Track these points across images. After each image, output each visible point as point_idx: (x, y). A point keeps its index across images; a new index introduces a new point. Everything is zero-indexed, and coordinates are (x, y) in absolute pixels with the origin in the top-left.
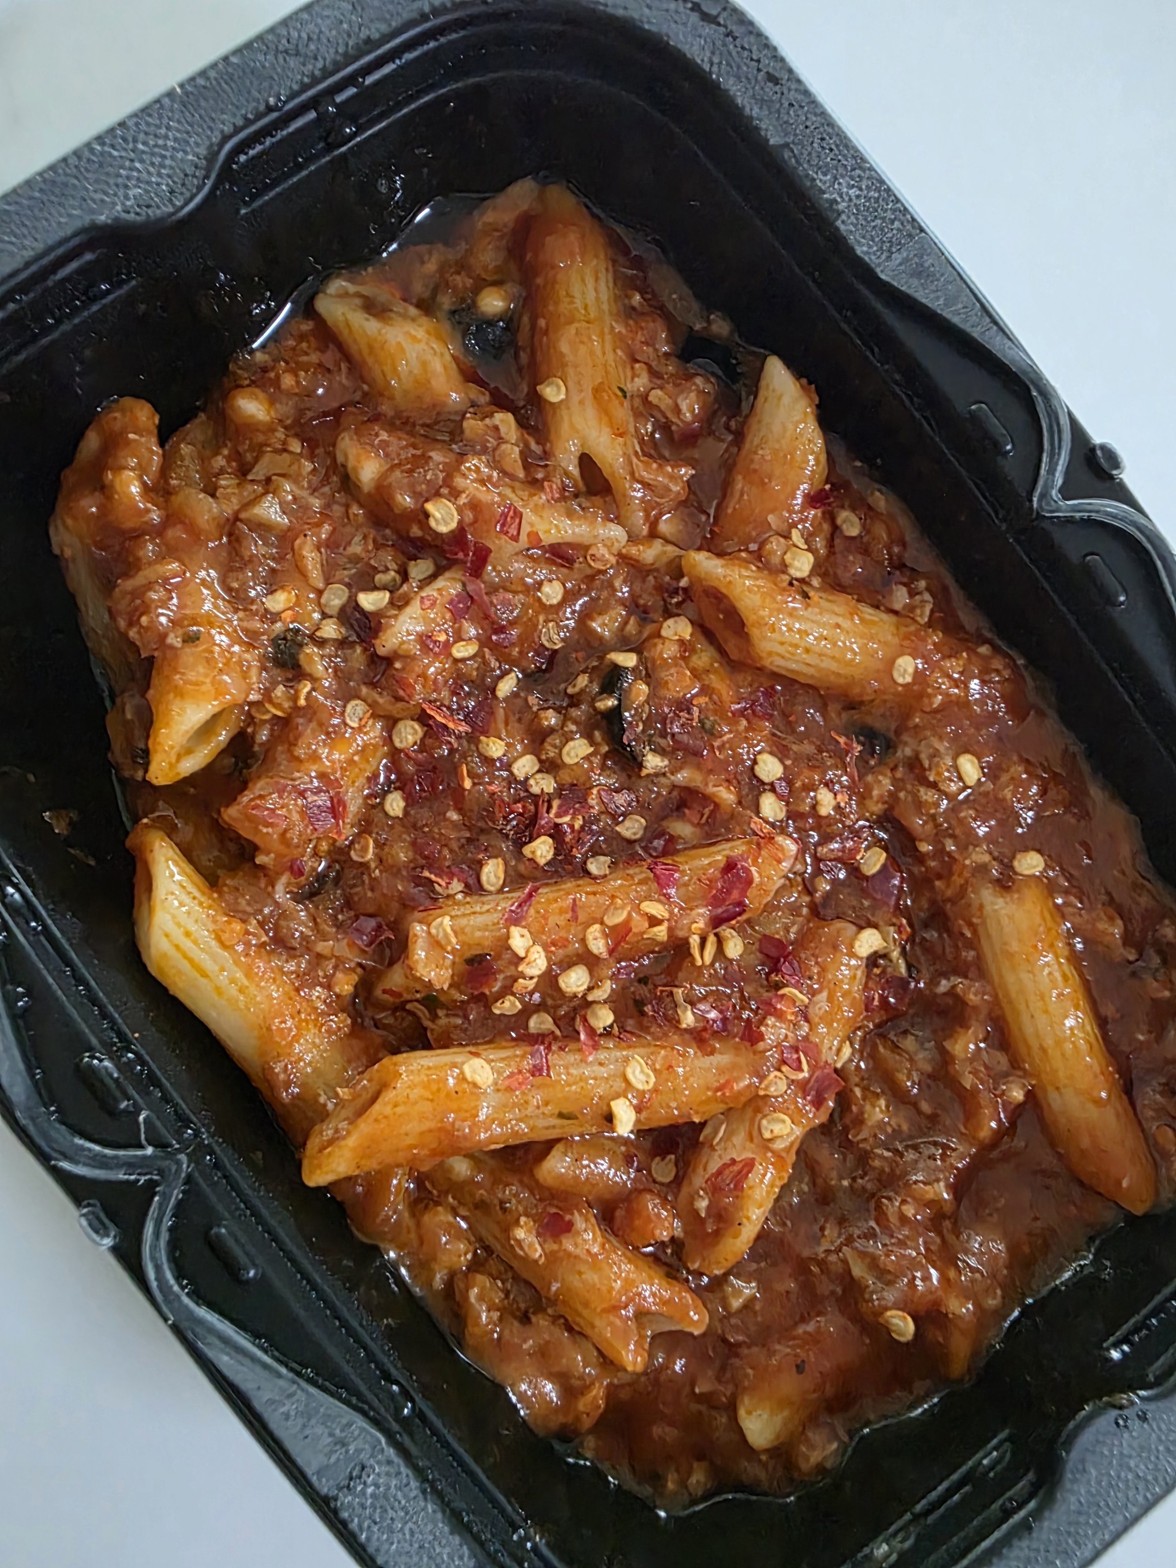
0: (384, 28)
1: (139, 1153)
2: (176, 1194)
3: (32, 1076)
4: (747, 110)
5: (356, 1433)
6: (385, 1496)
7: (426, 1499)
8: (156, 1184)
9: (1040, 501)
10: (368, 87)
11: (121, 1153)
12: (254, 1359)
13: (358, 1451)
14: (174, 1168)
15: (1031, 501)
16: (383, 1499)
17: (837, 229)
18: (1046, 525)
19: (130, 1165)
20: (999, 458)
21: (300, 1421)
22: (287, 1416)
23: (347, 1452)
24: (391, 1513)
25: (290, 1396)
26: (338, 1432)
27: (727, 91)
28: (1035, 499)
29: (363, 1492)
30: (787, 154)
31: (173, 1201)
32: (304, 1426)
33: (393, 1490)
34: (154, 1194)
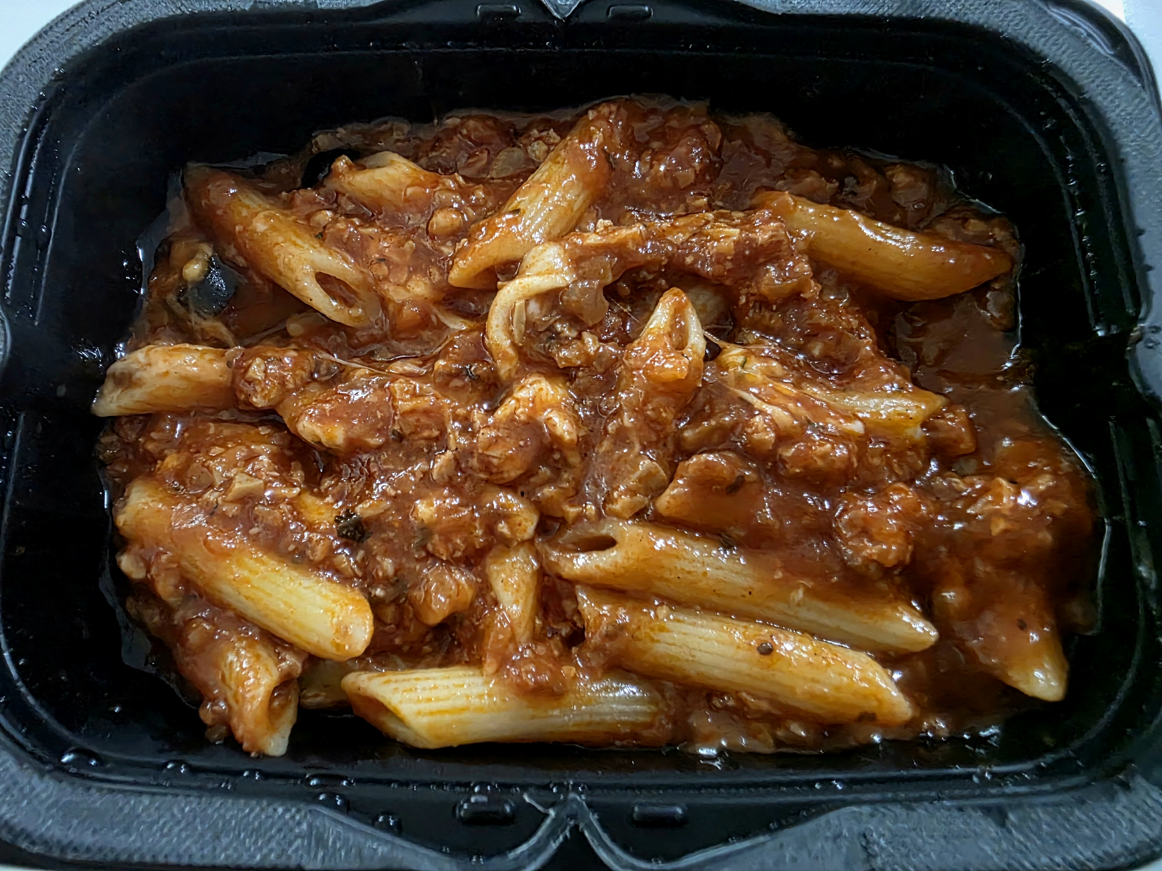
0: (9, 161)
1: (548, 821)
2: (593, 818)
3: (445, 853)
4: (219, 9)
5: (837, 823)
6: (894, 835)
7: (913, 810)
8: (576, 827)
9: (558, 12)
10: (31, 196)
11: (540, 833)
12: (739, 852)
13: (850, 830)
14: (575, 806)
15: (555, 18)
16: (894, 838)
17: (322, 9)
18: (575, 20)
19: (552, 834)
20: (517, 19)
21: (805, 853)
22: (794, 860)
23: (845, 837)
24: (908, 840)
25: (782, 846)
26: (828, 834)
27: (200, 12)
28: (555, 14)
29: (882, 849)
30: (261, 6)
31: (596, 824)
32: (810, 854)
33: (893, 827)
34: (583, 834)
